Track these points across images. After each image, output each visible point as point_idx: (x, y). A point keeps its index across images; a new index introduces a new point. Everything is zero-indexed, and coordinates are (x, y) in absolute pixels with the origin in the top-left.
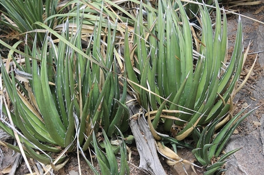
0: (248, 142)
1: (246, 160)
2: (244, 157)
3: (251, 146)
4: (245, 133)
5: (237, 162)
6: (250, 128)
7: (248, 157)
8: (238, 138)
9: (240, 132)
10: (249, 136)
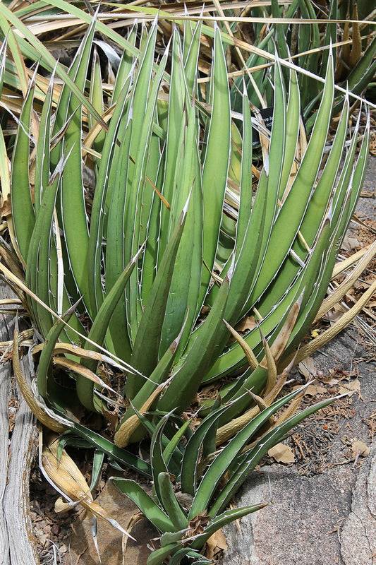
0: (309, 496)
1: (282, 548)
2: (279, 539)
3: (314, 508)
4: (314, 467)
5: (252, 547)
6: (336, 455)
7: (292, 540)
8: (285, 476)
9: (299, 461)
10: (321, 479)
